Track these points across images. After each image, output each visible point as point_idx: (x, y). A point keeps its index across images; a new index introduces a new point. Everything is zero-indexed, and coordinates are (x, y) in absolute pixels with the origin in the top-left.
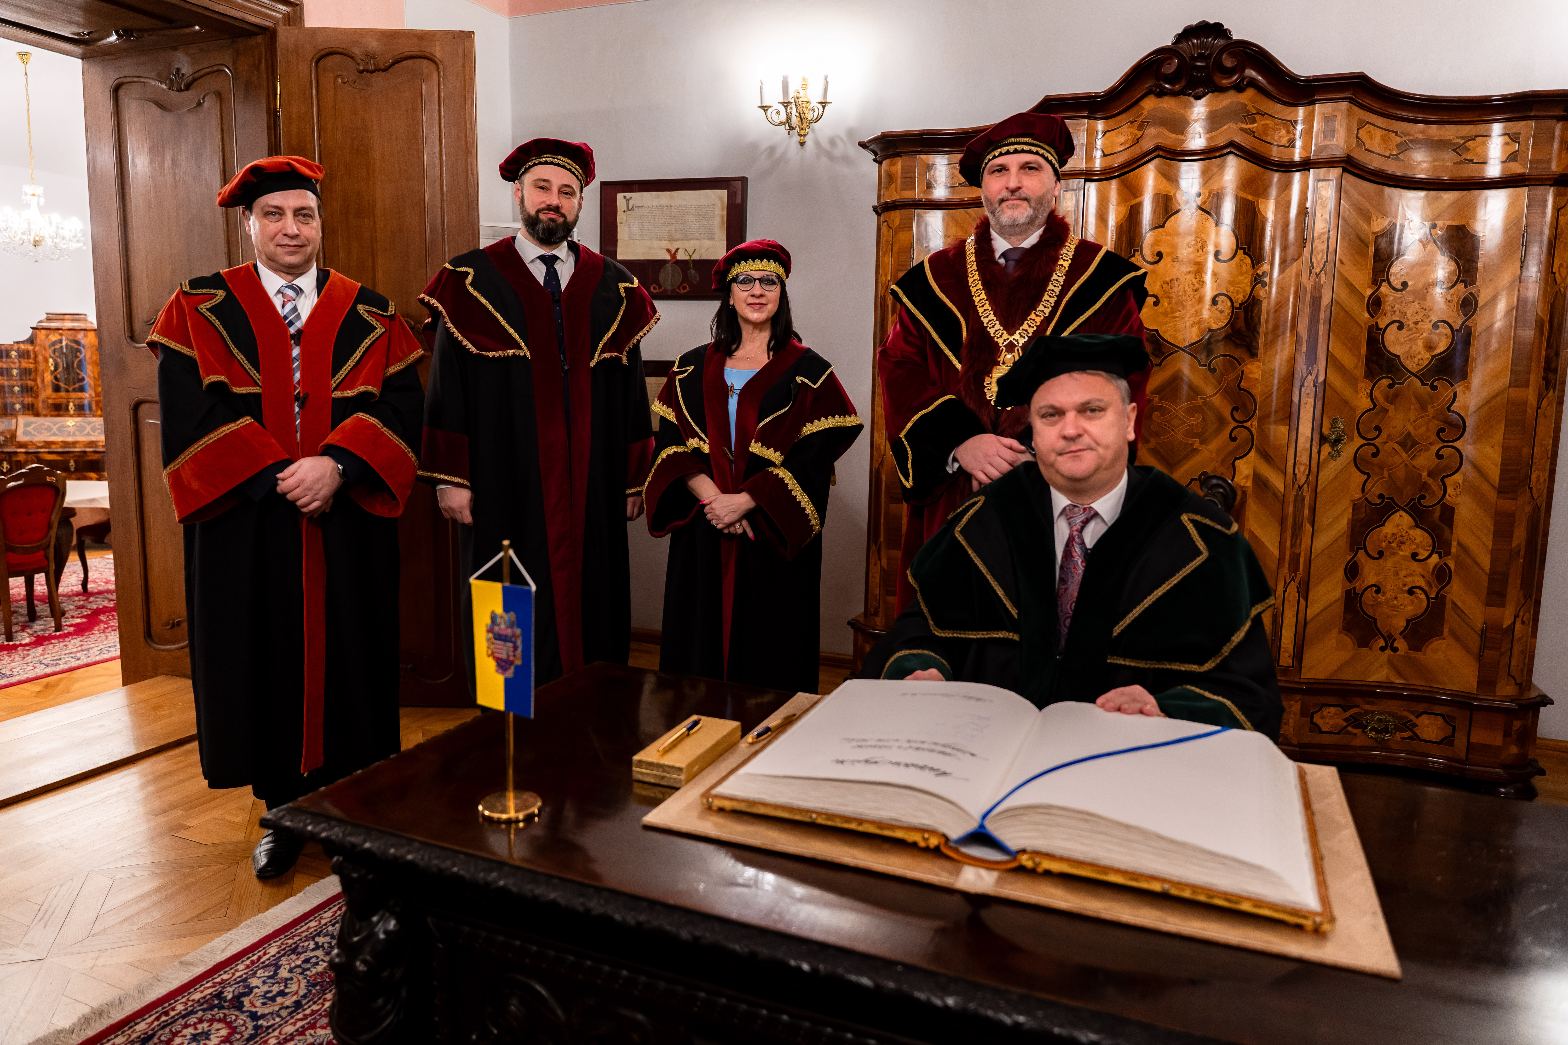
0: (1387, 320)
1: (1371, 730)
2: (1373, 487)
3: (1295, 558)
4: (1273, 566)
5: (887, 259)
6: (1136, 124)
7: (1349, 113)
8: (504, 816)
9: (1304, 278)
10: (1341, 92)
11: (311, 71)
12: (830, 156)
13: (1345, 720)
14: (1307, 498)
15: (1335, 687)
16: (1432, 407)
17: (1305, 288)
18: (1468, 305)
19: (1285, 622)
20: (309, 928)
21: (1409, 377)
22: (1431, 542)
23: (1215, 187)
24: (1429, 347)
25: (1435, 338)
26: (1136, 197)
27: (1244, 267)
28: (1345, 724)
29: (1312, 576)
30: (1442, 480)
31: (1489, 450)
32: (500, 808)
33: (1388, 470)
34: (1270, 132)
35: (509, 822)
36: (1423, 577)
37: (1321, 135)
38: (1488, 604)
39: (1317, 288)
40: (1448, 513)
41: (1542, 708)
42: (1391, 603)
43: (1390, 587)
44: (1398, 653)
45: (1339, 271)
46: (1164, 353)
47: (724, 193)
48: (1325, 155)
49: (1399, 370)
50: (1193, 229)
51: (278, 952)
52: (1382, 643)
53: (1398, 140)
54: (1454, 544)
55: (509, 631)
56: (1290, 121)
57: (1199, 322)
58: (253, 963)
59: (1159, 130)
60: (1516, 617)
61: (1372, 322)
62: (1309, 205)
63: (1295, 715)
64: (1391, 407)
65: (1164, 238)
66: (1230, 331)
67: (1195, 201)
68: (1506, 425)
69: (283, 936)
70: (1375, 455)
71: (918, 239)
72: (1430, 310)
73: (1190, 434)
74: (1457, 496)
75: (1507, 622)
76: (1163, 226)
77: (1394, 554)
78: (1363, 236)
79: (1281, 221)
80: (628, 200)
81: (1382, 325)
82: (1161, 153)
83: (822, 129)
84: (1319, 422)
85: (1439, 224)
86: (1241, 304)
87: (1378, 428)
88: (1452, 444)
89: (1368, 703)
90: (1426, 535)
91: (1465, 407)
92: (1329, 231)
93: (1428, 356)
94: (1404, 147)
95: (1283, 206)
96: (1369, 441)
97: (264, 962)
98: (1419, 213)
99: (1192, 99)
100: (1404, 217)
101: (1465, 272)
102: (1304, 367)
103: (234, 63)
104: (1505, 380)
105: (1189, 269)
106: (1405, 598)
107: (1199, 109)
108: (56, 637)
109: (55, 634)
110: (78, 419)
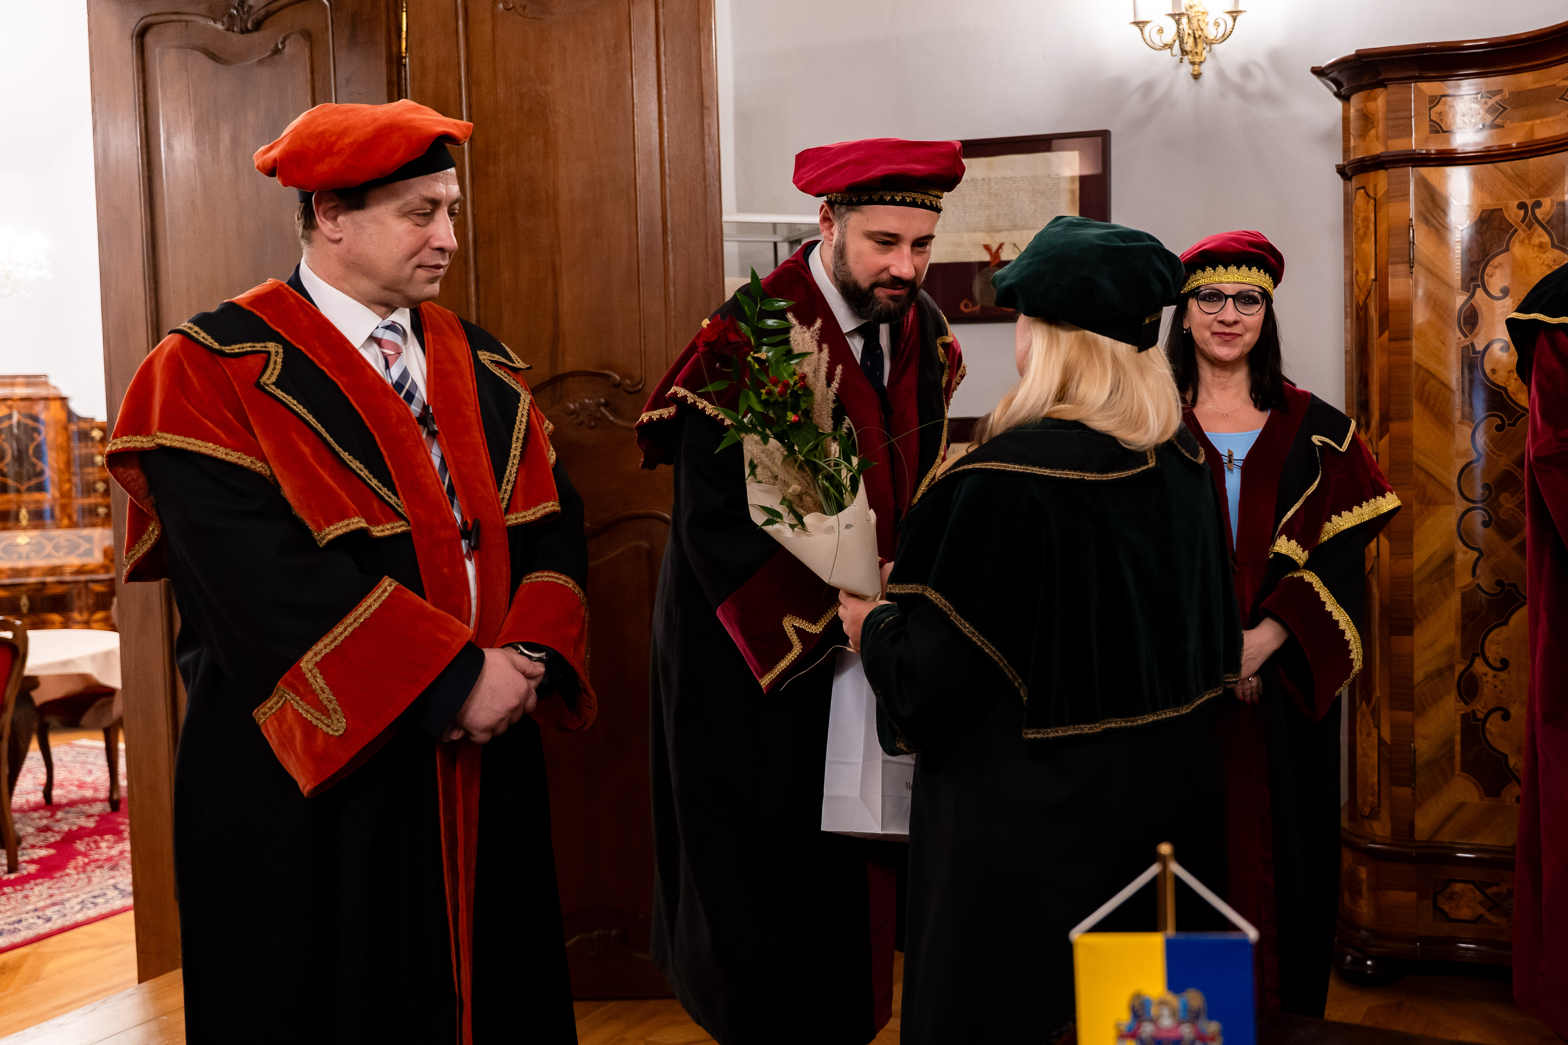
12: (1241, 92)
108: (9, 883)
109: (6, 877)
110: (34, 533)
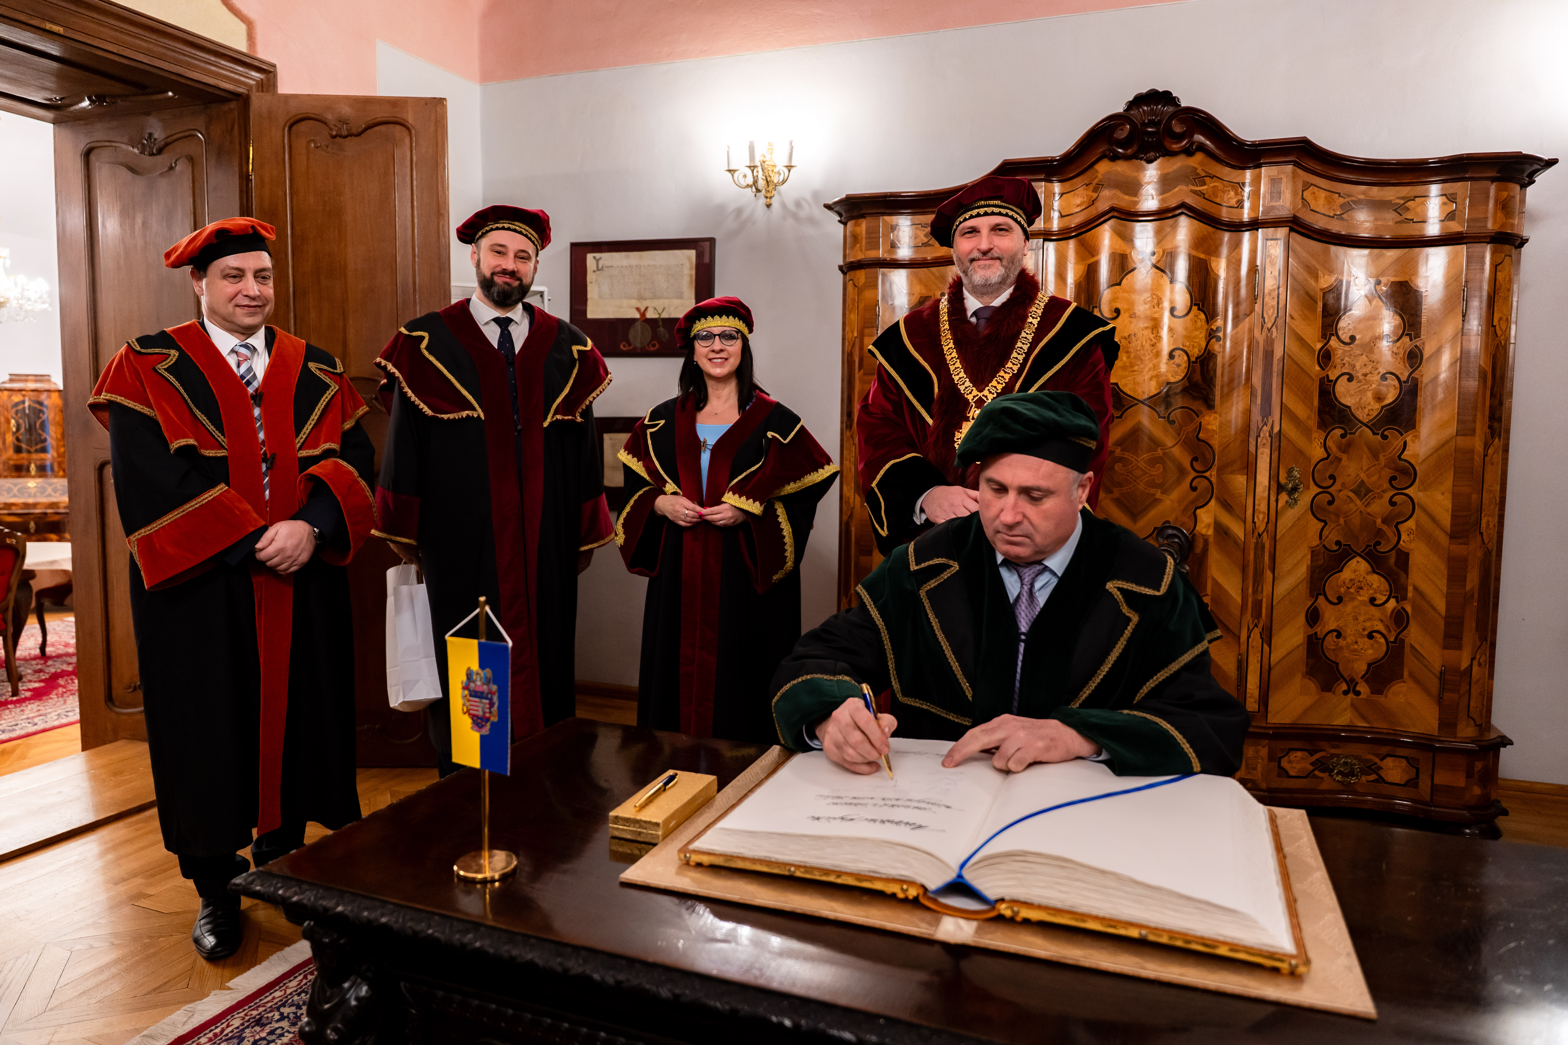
0: (1337, 372)
1: (1337, 774)
2: (1330, 533)
3: (1258, 604)
4: (1237, 612)
5: (853, 317)
6: (1091, 187)
7: (1294, 175)
8: (480, 876)
9: (1257, 333)
10: (1286, 155)
11: (284, 136)
12: (795, 217)
13: (1312, 764)
14: (1267, 545)
15: (1301, 731)
16: (1384, 456)
17: (1258, 343)
18: (1414, 358)
19: (1250, 668)
20: (274, 998)
21: (1361, 427)
22: (1387, 586)
23: (1168, 246)
24: (1379, 398)
25: (1384, 389)
26: (1093, 256)
27: (1199, 323)
28: (1312, 768)
29: (1274, 623)
30: (1396, 527)
31: (1439, 497)
32: (475, 868)
33: (1343, 518)
34: (1220, 194)
35: (484, 882)
36: (1382, 621)
37: (1268, 196)
38: (1445, 647)
39: (1270, 342)
40: (1403, 559)
41: (1502, 749)
42: (1352, 647)
43: (1350, 632)
44: (1361, 697)
45: (1289, 326)
46: (1124, 406)
47: (692, 253)
48: (1273, 215)
49: (1350, 420)
50: (1149, 286)
51: (242, 1024)
52: (1344, 687)
53: (1341, 200)
54: (1410, 588)
55: (485, 687)
56: (1238, 183)
57: (1157, 376)
58: (216, 1035)
59: (1114, 191)
60: (1473, 659)
61: (1323, 374)
62: (1258, 263)
63: (1262, 759)
64: (1344, 457)
65: (1121, 295)
66: (1187, 384)
67: (1150, 260)
68: (1454, 473)
69: (246, 1007)
70: (1330, 503)
71: (883, 297)
72: (1378, 362)
73: (1152, 484)
74: (1410, 542)
75: (1464, 665)
76: (1119, 284)
77: (1353, 599)
78: (1312, 293)
79: (1232, 279)
80: (597, 261)
81: (1332, 377)
82: (1116, 214)
83: (788, 192)
84: (1276, 471)
85: (1384, 280)
86: (1197, 358)
87: (1332, 477)
88: (1404, 491)
89: (1334, 747)
90: (1383, 579)
91: (1416, 456)
92: (1279, 288)
93: (1377, 406)
94: (1347, 208)
95: (1234, 264)
96: (1325, 490)
97: (227, 1035)
98: (1364, 270)
99: (1144, 163)
100: (1350, 274)
101: (1409, 326)
102: (1260, 418)
103: (207, 128)
104: (1452, 430)
105: (1146, 325)
106: (1365, 642)
107: (1151, 173)
108: (12, 702)
109: (10, 699)
110: (39, 480)
